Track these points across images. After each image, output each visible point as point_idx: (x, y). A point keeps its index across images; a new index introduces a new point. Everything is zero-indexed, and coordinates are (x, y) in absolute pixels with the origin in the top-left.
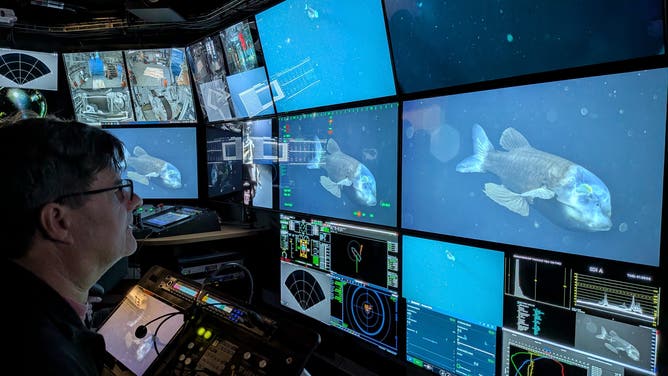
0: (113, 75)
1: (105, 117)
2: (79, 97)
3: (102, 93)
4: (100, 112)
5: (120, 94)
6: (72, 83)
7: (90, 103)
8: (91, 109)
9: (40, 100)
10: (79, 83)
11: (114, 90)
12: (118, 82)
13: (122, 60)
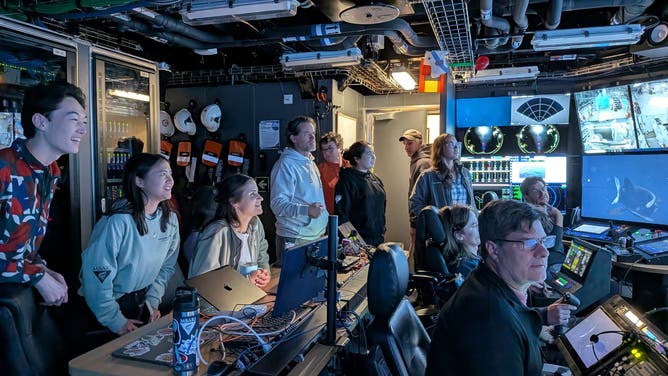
0: (618, 107)
1: (609, 145)
2: (587, 129)
3: (608, 124)
4: (605, 141)
5: (624, 124)
6: (581, 117)
7: (595, 133)
8: (597, 138)
9: (554, 133)
10: (587, 117)
11: (618, 120)
12: (623, 113)
13: (627, 93)
